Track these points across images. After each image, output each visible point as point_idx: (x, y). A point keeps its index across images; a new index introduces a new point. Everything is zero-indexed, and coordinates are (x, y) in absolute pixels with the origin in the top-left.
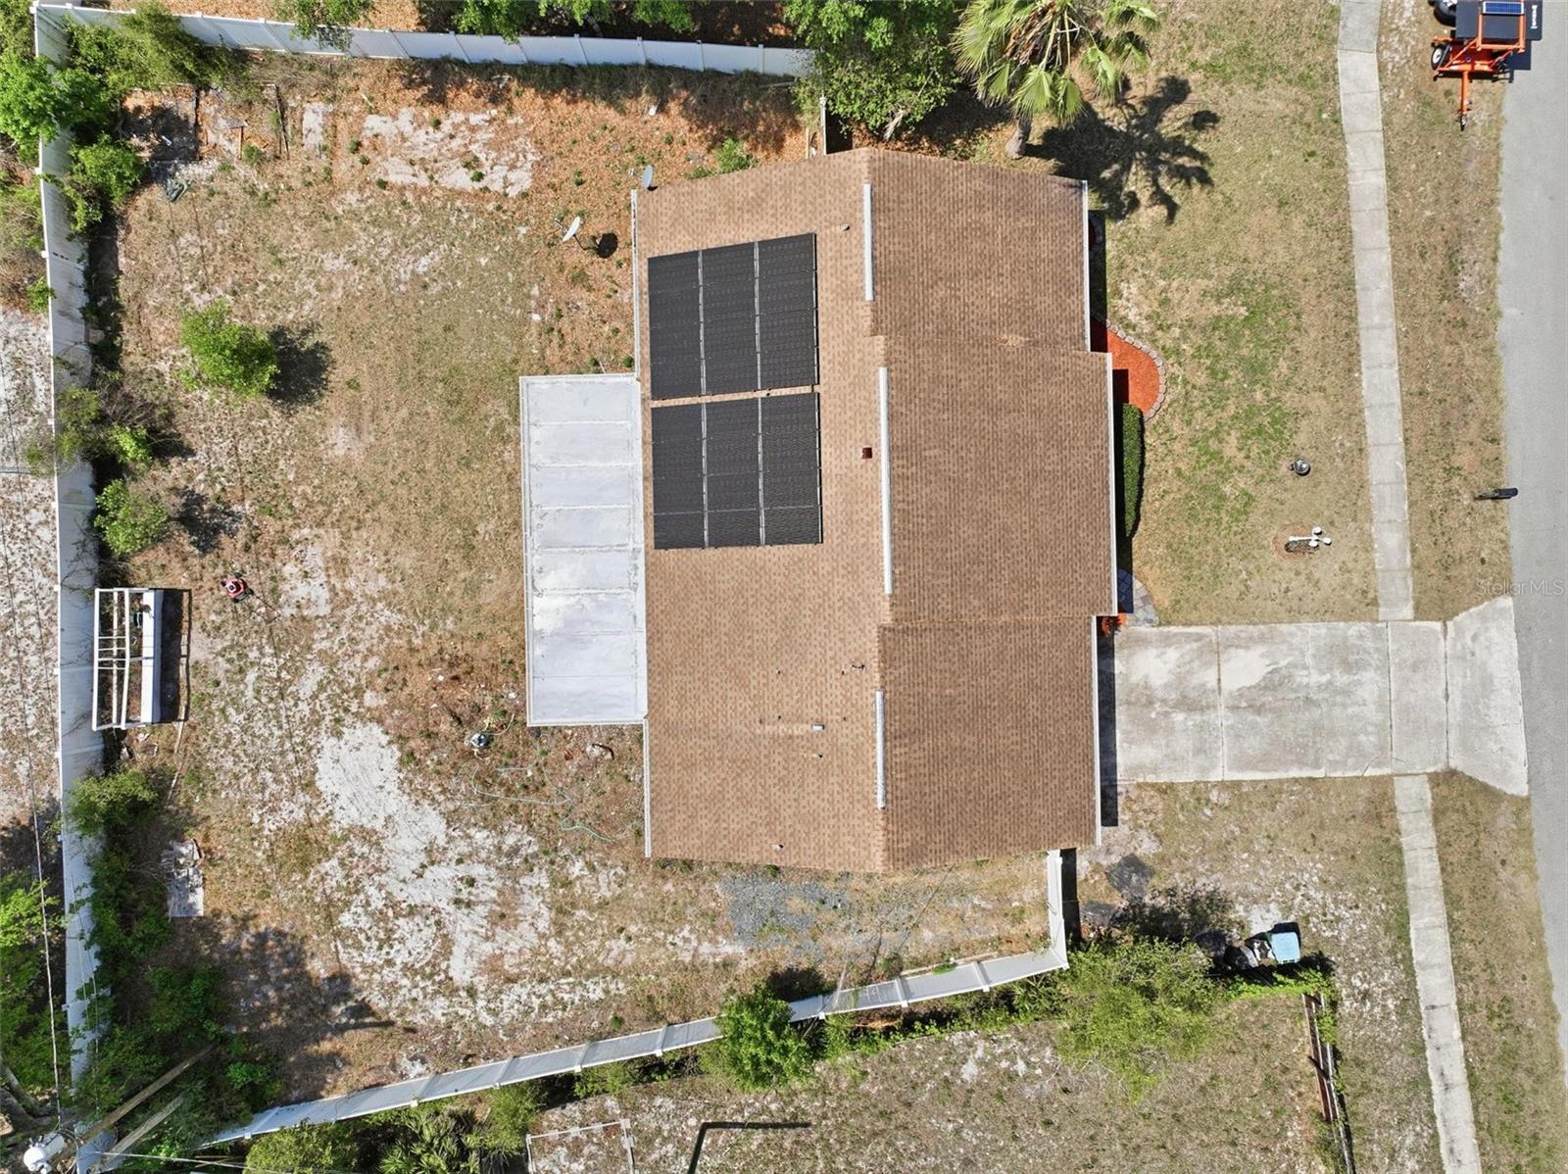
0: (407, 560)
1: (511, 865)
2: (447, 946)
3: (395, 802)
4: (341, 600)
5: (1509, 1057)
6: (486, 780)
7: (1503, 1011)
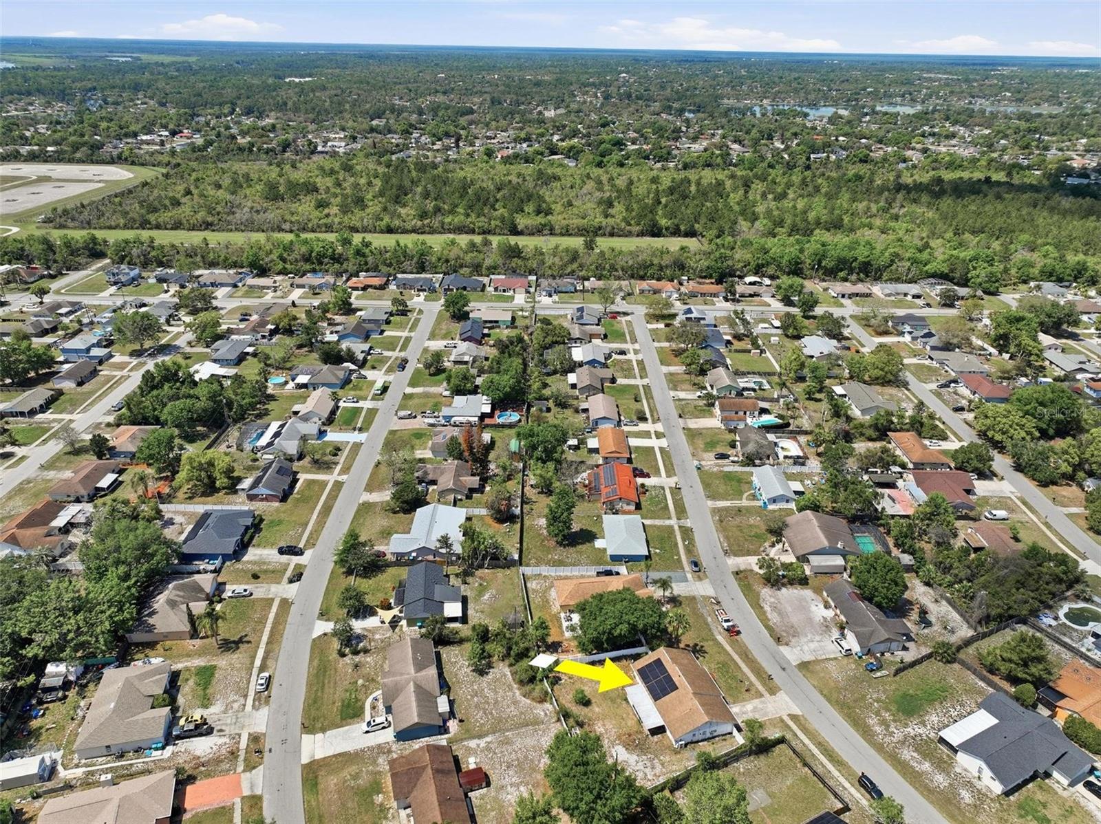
0: (614, 722)
1: (651, 760)
2: (646, 775)
3: (628, 756)
4: (606, 730)
5: (825, 750)
6: (641, 749)
7: (820, 743)
